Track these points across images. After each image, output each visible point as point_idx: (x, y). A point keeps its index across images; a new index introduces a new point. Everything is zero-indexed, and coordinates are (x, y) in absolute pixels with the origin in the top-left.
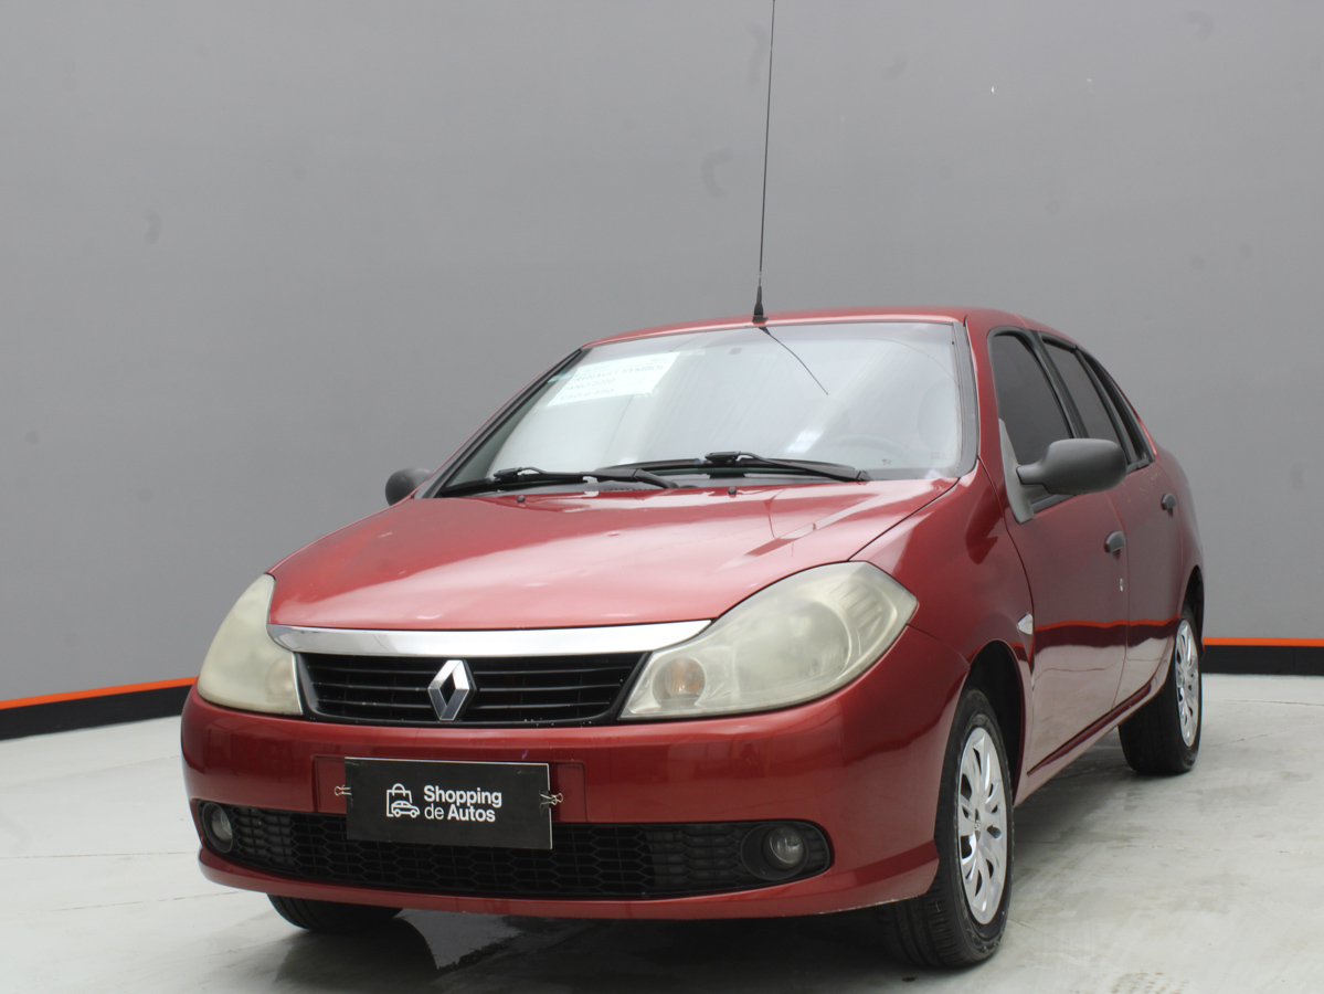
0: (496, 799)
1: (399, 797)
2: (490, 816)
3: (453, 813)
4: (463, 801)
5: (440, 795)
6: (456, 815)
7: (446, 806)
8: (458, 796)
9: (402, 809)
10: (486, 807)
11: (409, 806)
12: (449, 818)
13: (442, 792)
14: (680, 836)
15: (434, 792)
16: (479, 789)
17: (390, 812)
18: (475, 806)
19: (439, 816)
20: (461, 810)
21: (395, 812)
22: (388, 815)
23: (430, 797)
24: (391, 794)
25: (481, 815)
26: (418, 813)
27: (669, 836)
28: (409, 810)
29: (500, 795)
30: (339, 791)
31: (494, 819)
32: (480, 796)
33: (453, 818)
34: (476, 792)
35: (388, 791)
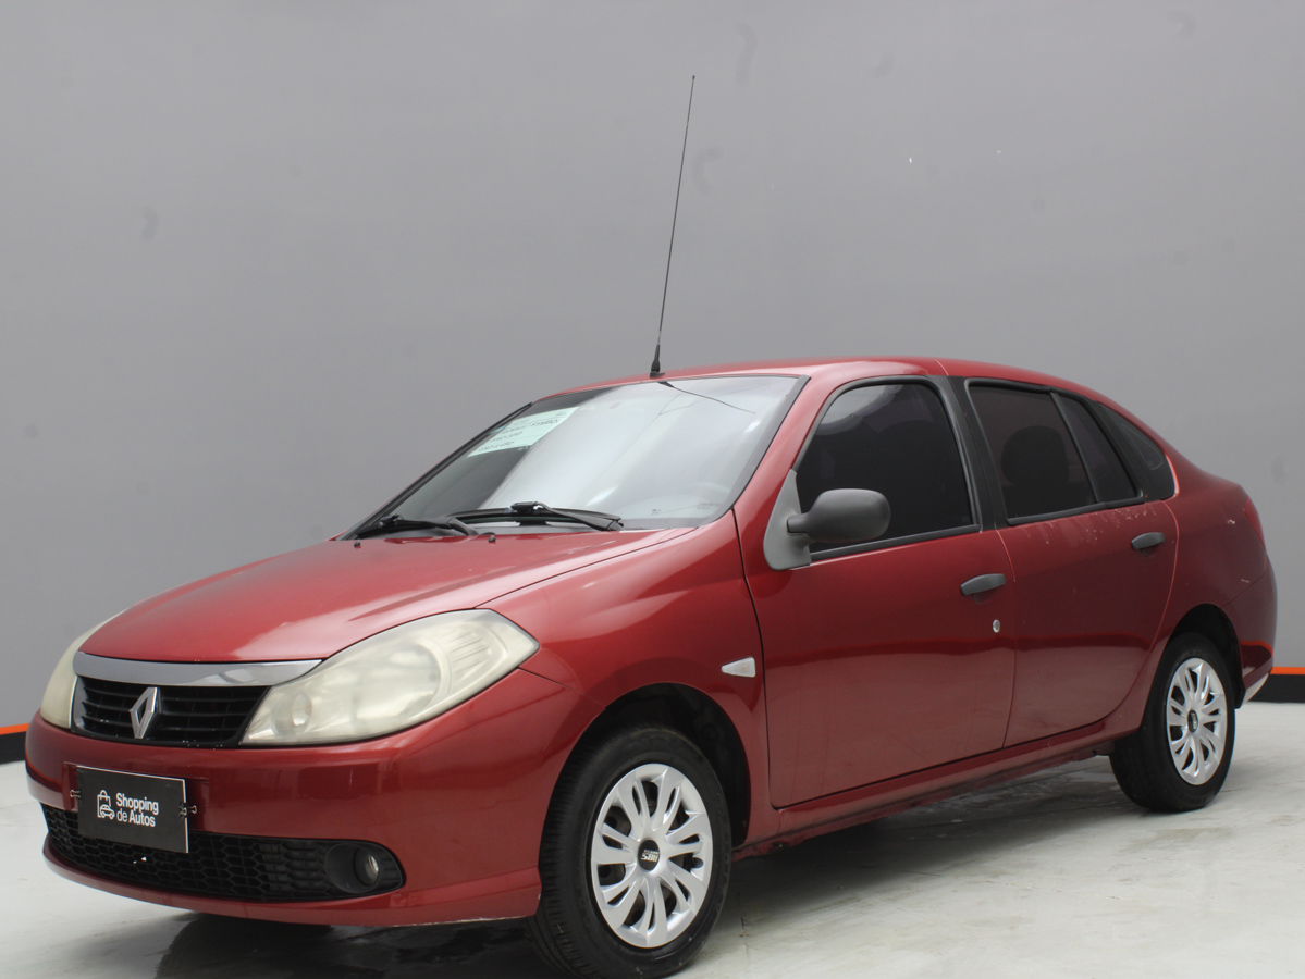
0: (154, 807)
1: (103, 802)
2: (151, 822)
3: (133, 818)
4: (137, 808)
5: (126, 802)
7: (128, 811)
8: (135, 803)
9: (105, 812)
10: (150, 814)
11: (109, 810)
13: (127, 799)
14: (282, 849)
15: (122, 799)
16: (146, 798)
17: (99, 814)
18: (144, 813)
19: (124, 819)
20: (136, 816)
21: (101, 814)
22: (98, 816)
23: (120, 803)
24: (100, 799)
25: (147, 821)
26: (113, 816)
27: (275, 848)
28: (109, 813)
29: (157, 804)
30: (72, 793)
31: (154, 824)
32: (146, 805)
33: (132, 822)
34: (144, 800)
35: (98, 796)
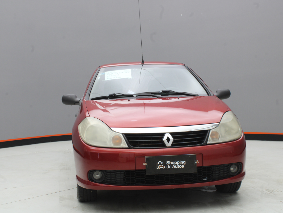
0: (184, 163)
1: (160, 164)
2: (183, 166)
4: (176, 164)
5: (171, 163)
6: (174, 167)
7: (172, 165)
8: (175, 163)
9: (161, 167)
10: (182, 164)
11: (163, 166)
12: (173, 168)
13: (171, 162)
15: (169, 162)
16: (180, 161)
17: (158, 168)
18: (179, 165)
19: (170, 167)
20: (176, 166)
21: (159, 168)
22: (157, 168)
23: (168, 163)
24: (158, 164)
25: (180, 166)
26: (165, 167)
27: (217, 168)
28: (163, 167)
29: (185, 162)
30: (144, 164)
31: (183, 167)
32: (180, 162)
33: (174, 168)
34: (179, 161)
35: (157, 163)
